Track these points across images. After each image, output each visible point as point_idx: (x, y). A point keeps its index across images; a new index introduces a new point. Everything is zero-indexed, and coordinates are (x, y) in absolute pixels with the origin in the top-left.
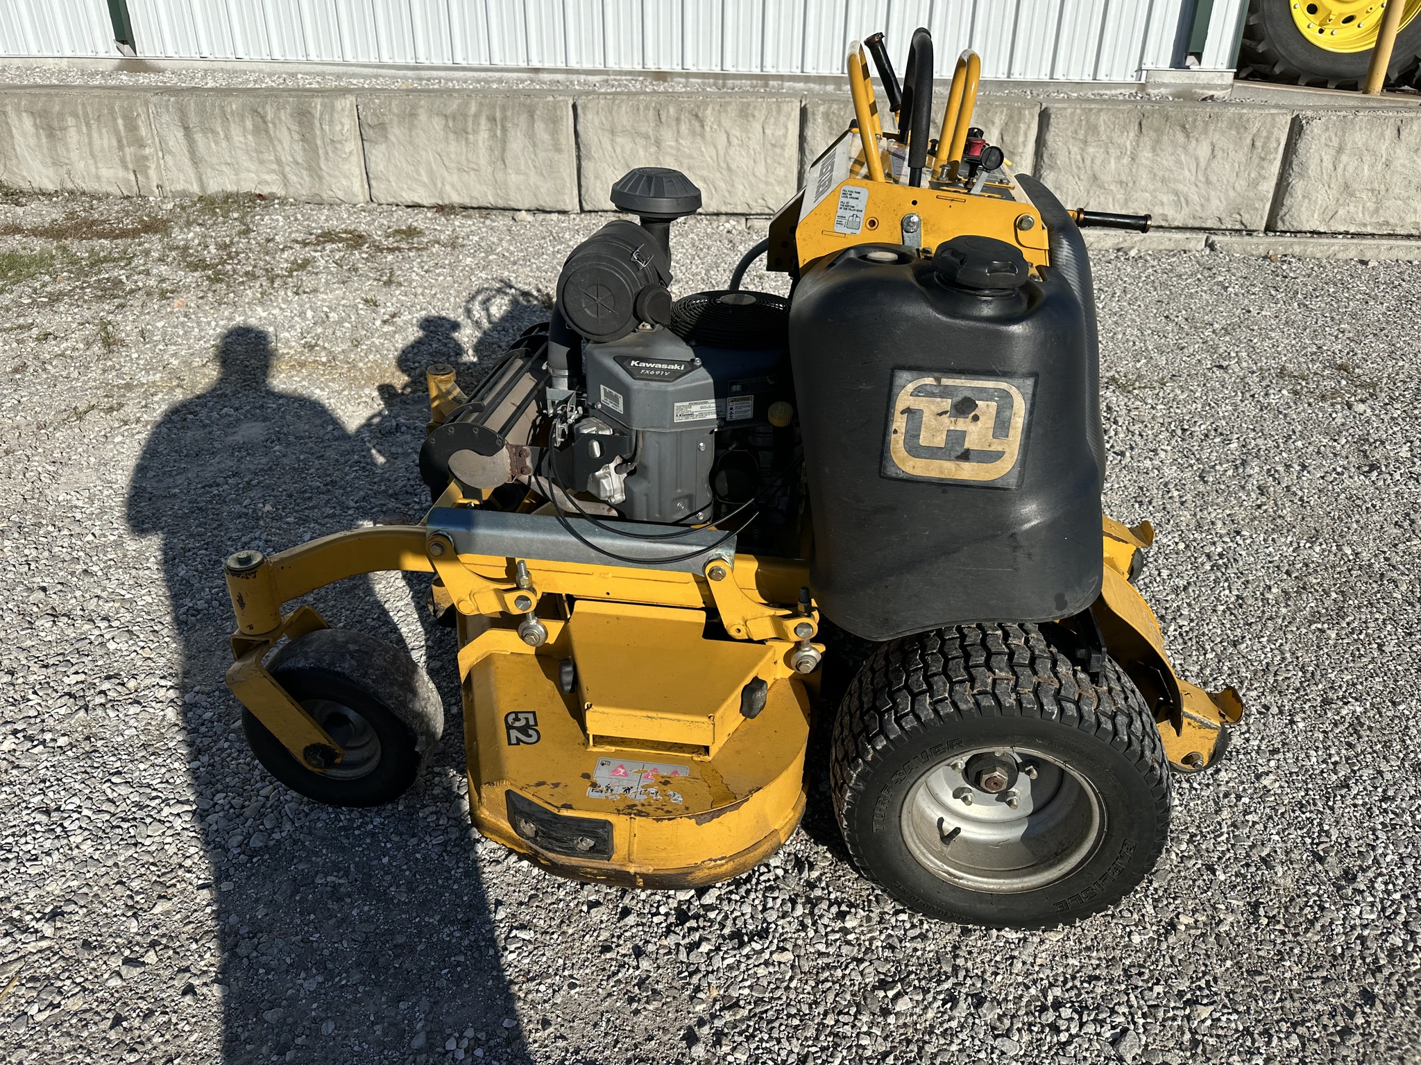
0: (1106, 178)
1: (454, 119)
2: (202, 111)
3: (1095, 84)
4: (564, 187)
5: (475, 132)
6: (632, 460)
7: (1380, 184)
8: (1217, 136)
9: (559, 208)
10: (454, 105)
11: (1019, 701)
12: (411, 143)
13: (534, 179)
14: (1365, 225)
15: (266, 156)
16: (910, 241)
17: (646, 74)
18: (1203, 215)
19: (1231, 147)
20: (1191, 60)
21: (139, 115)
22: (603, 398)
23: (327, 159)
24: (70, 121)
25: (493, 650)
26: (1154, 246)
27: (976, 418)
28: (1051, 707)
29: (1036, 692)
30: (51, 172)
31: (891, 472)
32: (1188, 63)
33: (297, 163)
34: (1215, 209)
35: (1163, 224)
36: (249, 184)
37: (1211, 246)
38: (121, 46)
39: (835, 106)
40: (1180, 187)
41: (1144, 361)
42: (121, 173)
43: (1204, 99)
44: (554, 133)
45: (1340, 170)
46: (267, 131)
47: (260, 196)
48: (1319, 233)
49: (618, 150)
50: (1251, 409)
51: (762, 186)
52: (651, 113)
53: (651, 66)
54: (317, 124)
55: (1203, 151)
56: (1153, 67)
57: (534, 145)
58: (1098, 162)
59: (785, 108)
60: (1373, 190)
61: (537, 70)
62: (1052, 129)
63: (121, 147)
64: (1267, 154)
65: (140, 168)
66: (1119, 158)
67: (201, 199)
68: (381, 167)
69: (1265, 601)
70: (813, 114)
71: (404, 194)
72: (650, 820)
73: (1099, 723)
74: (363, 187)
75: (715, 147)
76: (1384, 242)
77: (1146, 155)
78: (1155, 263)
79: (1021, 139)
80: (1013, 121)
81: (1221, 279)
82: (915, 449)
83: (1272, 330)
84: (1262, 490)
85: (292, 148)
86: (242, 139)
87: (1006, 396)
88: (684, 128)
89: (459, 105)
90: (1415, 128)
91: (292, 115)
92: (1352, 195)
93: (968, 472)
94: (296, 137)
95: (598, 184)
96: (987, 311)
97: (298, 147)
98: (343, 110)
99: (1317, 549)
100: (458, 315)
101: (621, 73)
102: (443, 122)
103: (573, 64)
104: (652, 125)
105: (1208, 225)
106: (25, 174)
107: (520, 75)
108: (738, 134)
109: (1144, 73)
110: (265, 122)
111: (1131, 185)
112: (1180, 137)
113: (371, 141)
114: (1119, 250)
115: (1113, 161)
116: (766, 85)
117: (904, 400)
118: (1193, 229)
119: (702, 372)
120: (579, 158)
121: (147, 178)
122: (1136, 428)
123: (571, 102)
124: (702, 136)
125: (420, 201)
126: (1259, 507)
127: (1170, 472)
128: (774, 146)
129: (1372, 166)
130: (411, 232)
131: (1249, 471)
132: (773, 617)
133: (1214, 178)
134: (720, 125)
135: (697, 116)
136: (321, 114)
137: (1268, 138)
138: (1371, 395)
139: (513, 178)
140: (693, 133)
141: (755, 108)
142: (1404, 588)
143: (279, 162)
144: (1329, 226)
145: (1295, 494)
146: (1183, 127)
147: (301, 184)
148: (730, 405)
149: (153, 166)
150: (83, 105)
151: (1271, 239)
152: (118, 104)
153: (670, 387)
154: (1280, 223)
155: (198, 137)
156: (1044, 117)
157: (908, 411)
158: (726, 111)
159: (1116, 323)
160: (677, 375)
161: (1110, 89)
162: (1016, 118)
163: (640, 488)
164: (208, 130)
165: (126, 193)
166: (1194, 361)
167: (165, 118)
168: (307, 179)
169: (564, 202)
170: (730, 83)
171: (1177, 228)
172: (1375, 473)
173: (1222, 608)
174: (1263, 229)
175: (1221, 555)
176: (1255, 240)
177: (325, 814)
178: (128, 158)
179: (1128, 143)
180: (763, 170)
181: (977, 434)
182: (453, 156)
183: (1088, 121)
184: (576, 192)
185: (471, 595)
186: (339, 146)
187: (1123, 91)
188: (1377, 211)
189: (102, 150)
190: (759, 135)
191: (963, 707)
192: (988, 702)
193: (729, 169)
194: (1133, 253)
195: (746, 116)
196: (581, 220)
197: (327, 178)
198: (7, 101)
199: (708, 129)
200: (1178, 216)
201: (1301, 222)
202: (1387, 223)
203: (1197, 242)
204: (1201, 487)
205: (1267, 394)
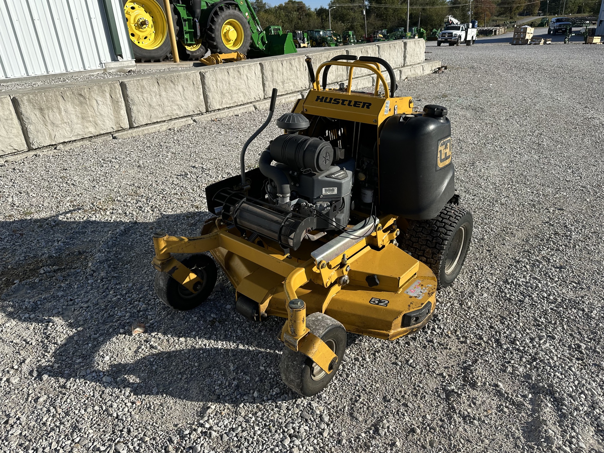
0: (154, 104)
8: (182, 83)
16: (396, 112)
18: (188, 111)
19: (188, 86)
22: (324, 192)
26: (179, 125)
31: (438, 169)
32: (118, 59)
34: (191, 108)
35: (177, 117)
37: (195, 121)
40: (178, 102)
43: (129, 72)
45: (219, 87)
48: (220, 109)
51: (7, 140)
55: (180, 89)
56: (105, 62)
58: (149, 99)
60: (229, 92)
64: (198, 86)
66: (155, 96)
77: (163, 93)
80: (112, 89)
82: (441, 161)
90: (231, 71)
92: (224, 95)
105: (191, 114)
109: (103, 64)
112: (172, 85)
117: (439, 148)
118: (187, 116)
128: (7, 120)
129: (226, 85)
132: (388, 235)
133: (187, 97)
137: (197, 80)
144: (222, 107)
146: (172, 81)
151: (208, 115)
156: (122, 86)
157: (440, 151)
171: (182, 117)
174: (206, 111)
176: (205, 116)
179: (156, 90)
180: (5, 132)
183: (140, 85)
185: (330, 278)
200: (181, 113)
201: (214, 107)
203: (190, 121)
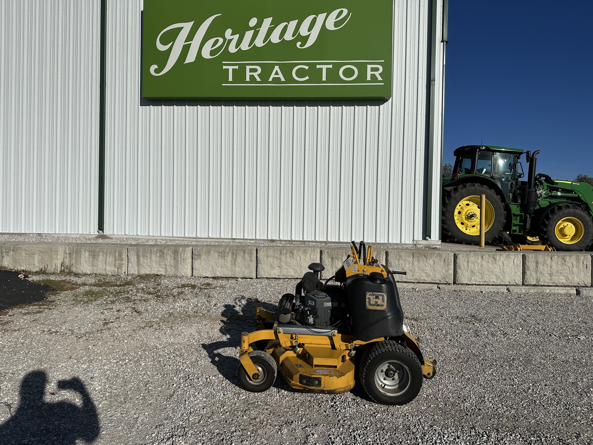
0: (406, 269)
1: (222, 253)
2: (144, 251)
3: (401, 244)
4: (252, 271)
5: (227, 257)
6: (315, 314)
7: (481, 271)
8: (434, 258)
9: (250, 277)
10: (222, 249)
11: (392, 350)
12: (208, 260)
13: (243, 269)
14: (480, 282)
15: (162, 263)
16: (364, 273)
17: (268, 240)
18: (435, 279)
19: (439, 261)
20: (428, 238)
21: (123, 252)
22: (309, 303)
23: (181, 264)
24: (101, 253)
25: (287, 356)
26: (423, 288)
27: (379, 299)
28: (398, 350)
29: (395, 348)
30: (90, 268)
31: (367, 309)
32: (427, 239)
33: (171, 265)
34: (438, 278)
35: (424, 282)
36: (154, 271)
37: (439, 288)
38: (99, 231)
39: (330, 250)
40: (427, 272)
41: (421, 315)
42: (113, 268)
43: (434, 248)
44: (251, 257)
45: (469, 267)
46: (163, 257)
47: (157, 275)
48: (468, 284)
49: (269, 262)
50: (449, 325)
52: (279, 252)
53: (270, 238)
54: (180, 255)
55: (431, 262)
56: (417, 239)
57: (245, 260)
58: (403, 265)
59: (316, 250)
60: (480, 273)
61: (234, 239)
62: (389, 256)
63: (115, 261)
64: (449, 263)
65: (120, 267)
66: (409, 264)
67: (138, 276)
68: (197, 266)
69: (450, 360)
70: (324, 252)
71: (203, 274)
72: (329, 376)
73: (406, 353)
74: (190, 272)
75: (297, 260)
76: (487, 286)
77: (416, 263)
78: (424, 292)
79: (381, 259)
80: (378, 254)
81: (442, 296)
82: (370, 305)
83: (455, 308)
84: (450, 340)
85: (170, 261)
86: (155, 259)
87: (383, 295)
88: (288, 256)
89: (223, 250)
90: (486, 256)
91: (172, 252)
92: (474, 274)
93: (379, 308)
94: (172, 258)
95: (263, 271)
96: (378, 282)
97: (172, 261)
98: (188, 251)
99: (463, 351)
100: (233, 304)
101: (261, 240)
102: (218, 254)
103: (246, 237)
104: (279, 255)
105: (437, 282)
106: (81, 269)
107: (229, 240)
108: (303, 257)
109: (415, 241)
110: (163, 254)
111: (413, 271)
112: (425, 259)
113: (195, 259)
114: (413, 289)
115: (407, 265)
116: (304, 244)
117: (367, 296)
118: (433, 283)
119: (329, 297)
120: (257, 263)
121: (122, 270)
122: (420, 328)
123: (255, 249)
124: (293, 258)
125: (208, 276)
126: (450, 343)
127: (428, 337)
128: (313, 260)
129: (478, 266)
130: (208, 284)
131: (447, 336)
132: (345, 345)
133: (436, 270)
134: (298, 254)
135: (292, 252)
136: (181, 252)
137: (448, 259)
138: (480, 322)
139: (237, 269)
140: (291, 257)
141: (308, 250)
142: (482, 358)
143: (165, 265)
144: (470, 282)
145: (458, 341)
146: (425, 256)
147: (171, 271)
148: (334, 303)
149: (124, 266)
150: (107, 249)
151: (455, 286)
152: (118, 249)
153: (323, 300)
154: (457, 282)
155: (141, 258)
156: (387, 253)
157: (368, 298)
158: (300, 251)
159: (413, 306)
160: (324, 298)
161: (406, 245)
162: (379, 253)
163: (317, 320)
164: (144, 256)
165: (113, 274)
166: (434, 315)
167: (132, 253)
168: (173, 270)
169: (252, 275)
170: (293, 243)
171: (429, 283)
172: (478, 337)
173: (440, 361)
174: (453, 283)
175: (440, 352)
176: (451, 286)
177: (252, 394)
178: (117, 264)
179: (411, 260)
181: (380, 302)
182: (220, 263)
183: (399, 254)
184: (255, 273)
185: (285, 342)
186: (185, 260)
187: (409, 246)
188: (482, 278)
189: (109, 262)
190: (309, 258)
191: (383, 351)
192: (387, 350)
193: (301, 266)
194: (417, 290)
195: (305, 253)
196: (257, 280)
197: (180, 269)
198: (83, 248)
199: (295, 256)
200: (428, 280)
201: (462, 281)
202: (486, 281)
203: (435, 287)
204: (436, 340)
205: (453, 322)
